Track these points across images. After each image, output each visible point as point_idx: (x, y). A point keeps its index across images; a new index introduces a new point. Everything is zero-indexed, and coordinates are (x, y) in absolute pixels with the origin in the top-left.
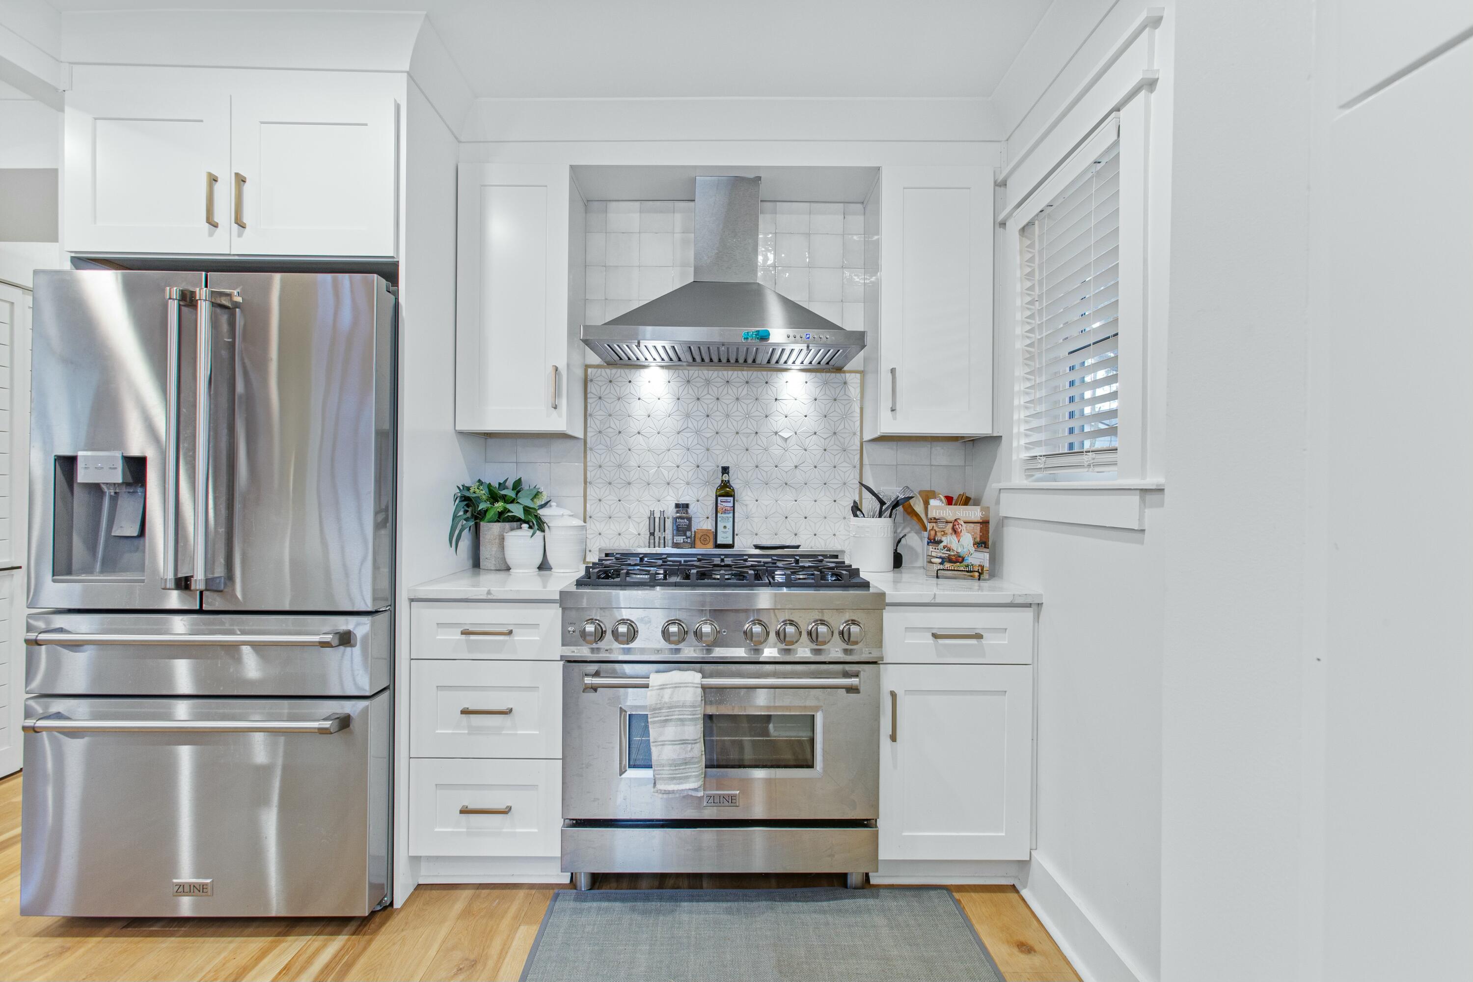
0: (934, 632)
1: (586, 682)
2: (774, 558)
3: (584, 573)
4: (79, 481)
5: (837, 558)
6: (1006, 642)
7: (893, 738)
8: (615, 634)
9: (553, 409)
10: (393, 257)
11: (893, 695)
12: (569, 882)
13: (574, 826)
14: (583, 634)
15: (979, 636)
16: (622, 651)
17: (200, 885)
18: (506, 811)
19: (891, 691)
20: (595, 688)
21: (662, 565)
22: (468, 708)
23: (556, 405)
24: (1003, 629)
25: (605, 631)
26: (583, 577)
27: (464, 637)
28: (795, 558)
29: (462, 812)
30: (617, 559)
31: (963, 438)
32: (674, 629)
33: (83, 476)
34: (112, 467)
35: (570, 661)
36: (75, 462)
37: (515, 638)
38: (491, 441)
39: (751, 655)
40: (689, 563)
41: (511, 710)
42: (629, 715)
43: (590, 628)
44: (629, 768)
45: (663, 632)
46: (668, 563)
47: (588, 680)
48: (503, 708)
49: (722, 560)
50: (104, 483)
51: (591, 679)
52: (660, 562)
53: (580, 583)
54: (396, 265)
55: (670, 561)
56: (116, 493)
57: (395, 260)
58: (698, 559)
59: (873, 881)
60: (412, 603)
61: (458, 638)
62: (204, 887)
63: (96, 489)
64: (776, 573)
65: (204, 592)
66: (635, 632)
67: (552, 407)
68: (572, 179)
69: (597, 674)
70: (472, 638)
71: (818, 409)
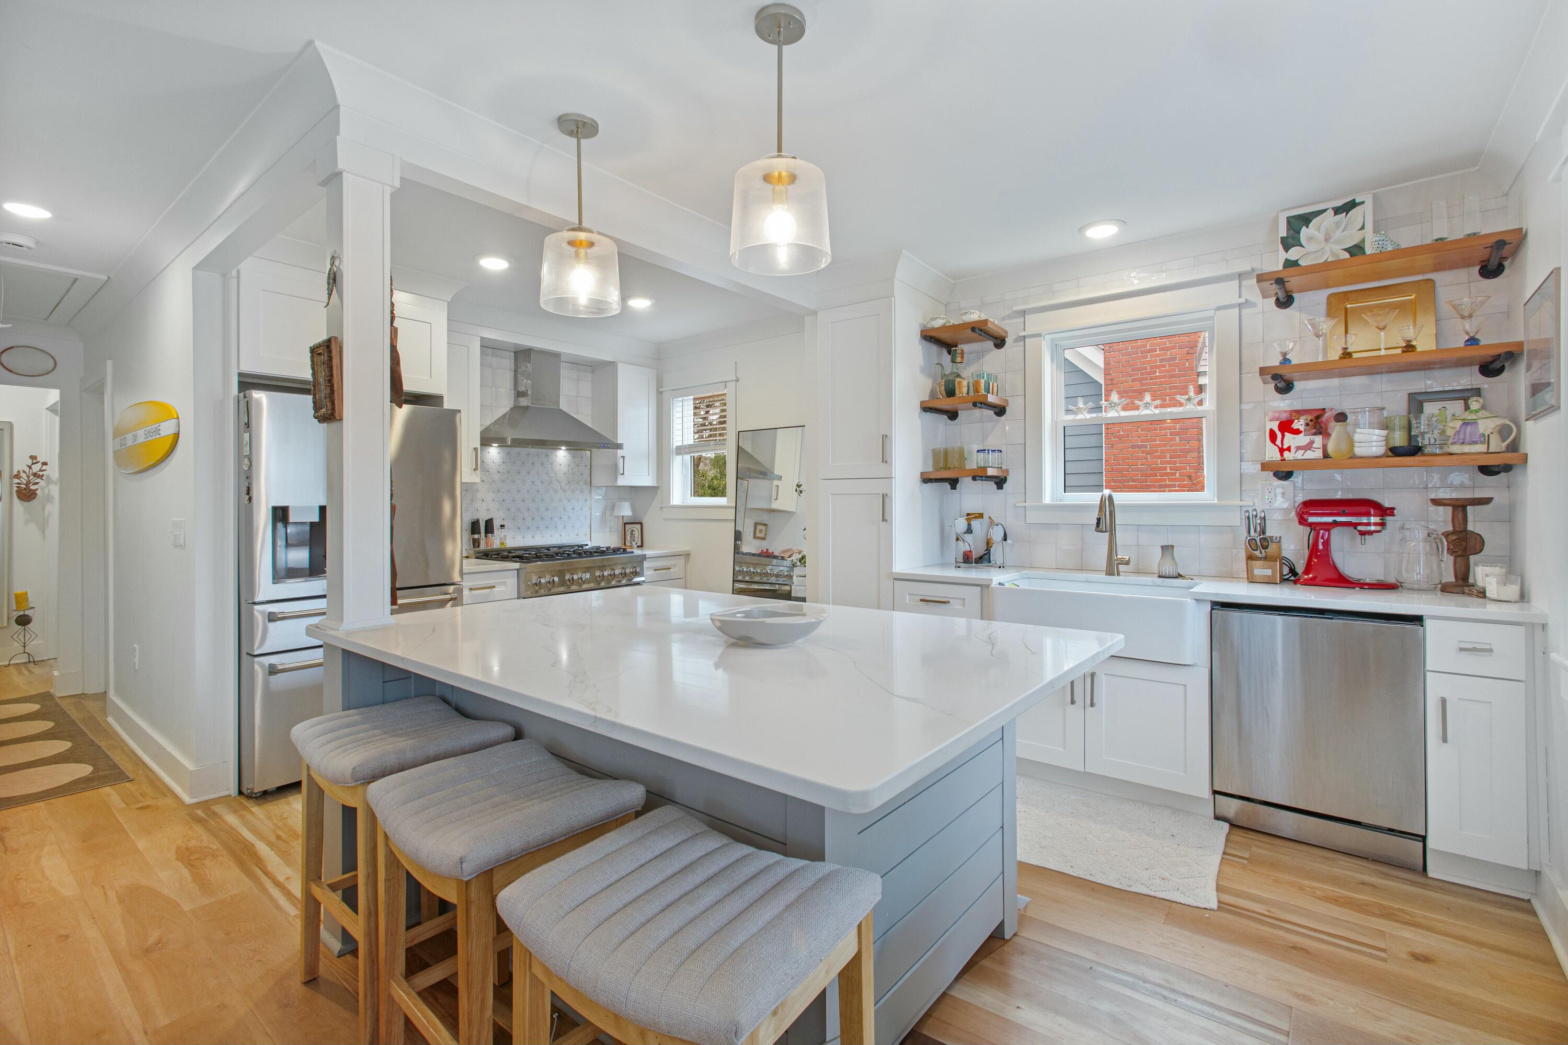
0: (655, 568)
9: (474, 471)
15: (669, 569)
24: (675, 565)
31: (642, 487)
37: (495, 590)
54: (442, 398)
57: (442, 395)
70: (474, 592)
71: (570, 470)
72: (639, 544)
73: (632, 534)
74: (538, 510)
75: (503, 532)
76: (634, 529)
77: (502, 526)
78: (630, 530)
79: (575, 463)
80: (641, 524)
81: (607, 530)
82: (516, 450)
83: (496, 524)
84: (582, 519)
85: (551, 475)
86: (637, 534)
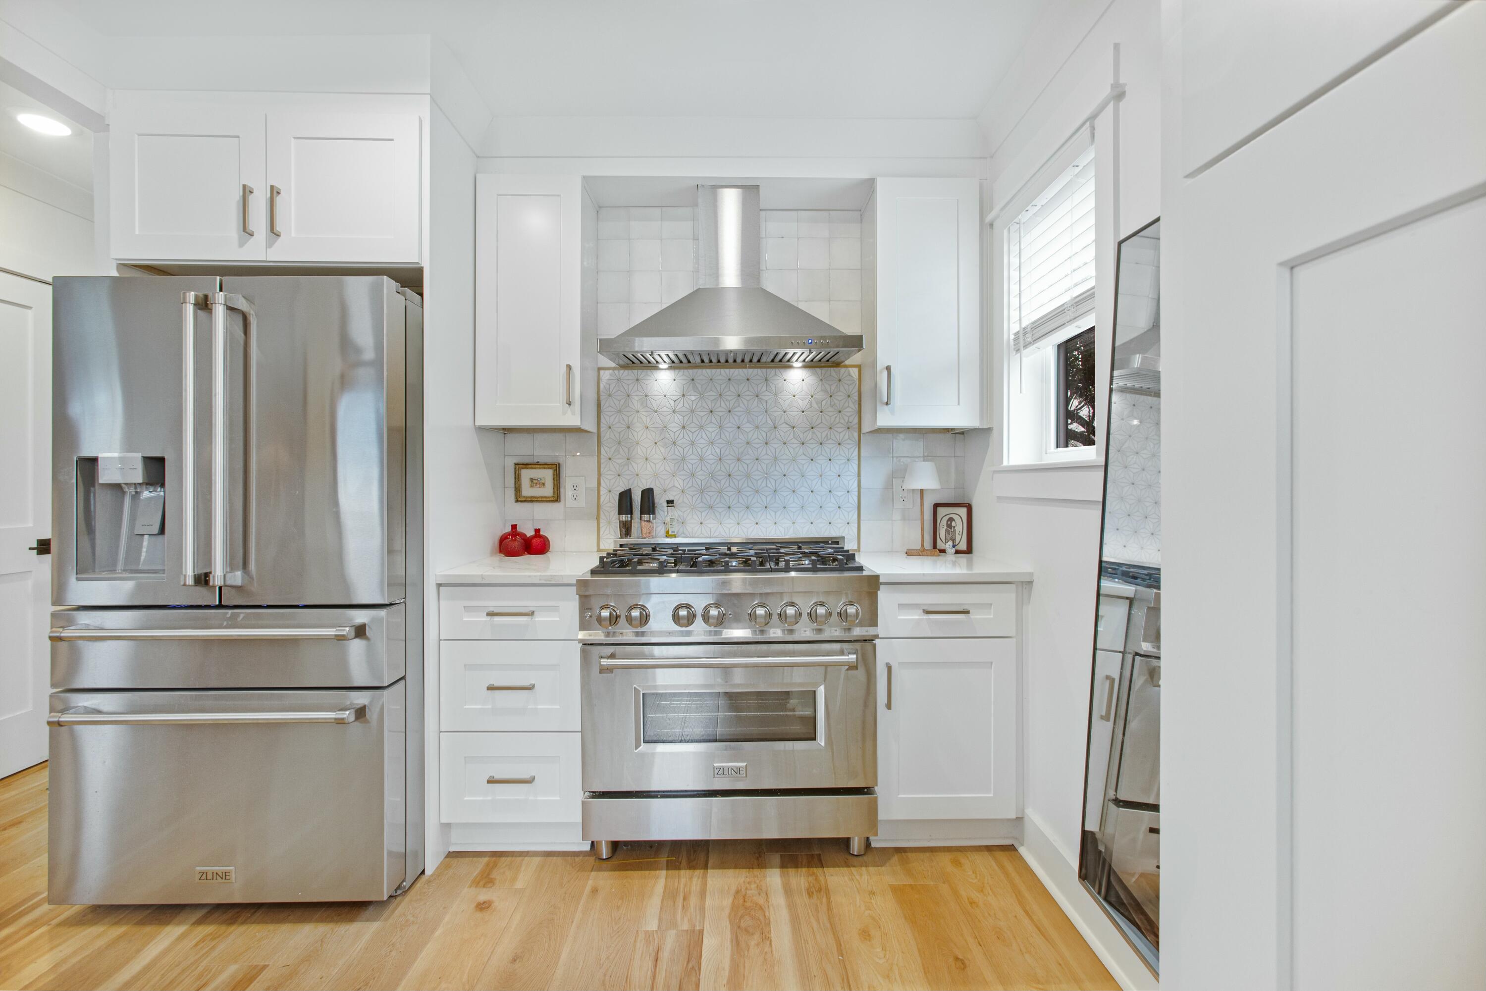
0: (925, 608)
1: (602, 663)
2: (778, 545)
3: (599, 563)
4: (101, 481)
5: (838, 544)
6: (992, 617)
7: (889, 706)
8: (629, 619)
9: (568, 405)
10: (418, 263)
11: (889, 668)
12: (589, 850)
13: (593, 797)
14: (600, 619)
15: (966, 612)
16: (636, 634)
17: (222, 873)
18: (529, 781)
19: (886, 663)
20: (610, 670)
21: (672, 554)
22: (493, 685)
23: (570, 402)
24: (988, 604)
25: (620, 616)
26: (597, 567)
27: (489, 618)
28: (798, 545)
29: (489, 782)
30: (630, 549)
31: (953, 429)
32: (683, 613)
33: (106, 475)
34: (133, 467)
35: (586, 644)
36: (96, 464)
37: (536, 619)
38: (510, 436)
39: (756, 635)
40: (697, 552)
41: (534, 686)
42: (643, 694)
43: (605, 613)
44: (644, 742)
45: (673, 616)
46: (680, 552)
47: (605, 662)
48: (526, 684)
49: (729, 549)
50: (126, 484)
51: (606, 660)
52: (671, 551)
53: (593, 572)
54: (420, 271)
55: (680, 550)
56: (136, 493)
57: (419, 266)
58: (706, 548)
59: (873, 845)
60: (440, 587)
61: (484, 619)
62: (227, 874)
63: (117, 488)
64: (780, 560)
65: (223, 588)
66: (648, 616)
67: (567, 404)
68: (584, 188)
69: (612, 656)
70: (497, 619)
71: (815, 405)
72: (963, 546)
73: (949, 526)
74: (748, 476)
75: (673, 513)
76: (954, 517)
77: (670, 502)
78: (947, 517)
79: (825, 391)
80: (969, 508)
81: (897, 516)
82: (707, 372)
83: (660, 500)
84: (839, 494)
85: (776, 414)
86: (960, 526)
